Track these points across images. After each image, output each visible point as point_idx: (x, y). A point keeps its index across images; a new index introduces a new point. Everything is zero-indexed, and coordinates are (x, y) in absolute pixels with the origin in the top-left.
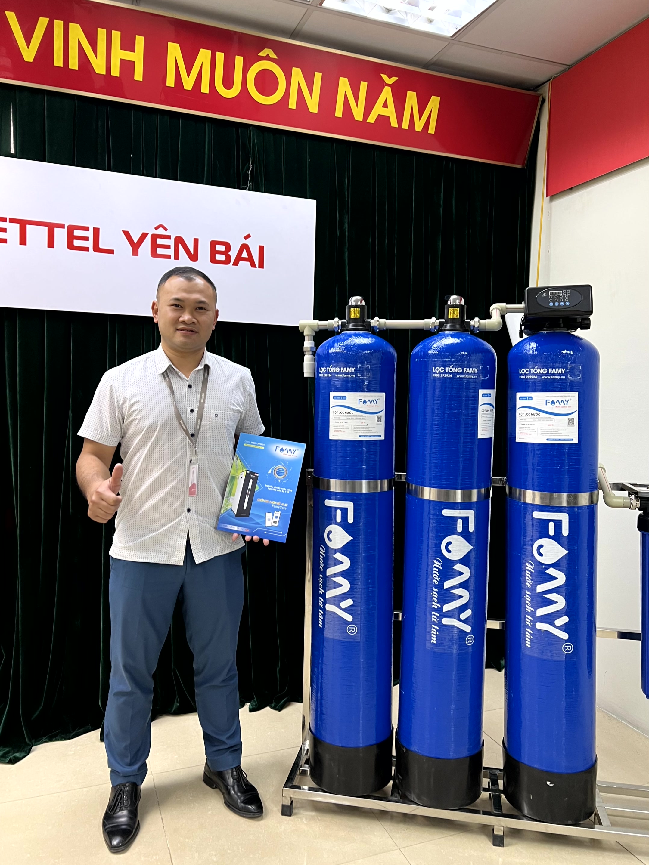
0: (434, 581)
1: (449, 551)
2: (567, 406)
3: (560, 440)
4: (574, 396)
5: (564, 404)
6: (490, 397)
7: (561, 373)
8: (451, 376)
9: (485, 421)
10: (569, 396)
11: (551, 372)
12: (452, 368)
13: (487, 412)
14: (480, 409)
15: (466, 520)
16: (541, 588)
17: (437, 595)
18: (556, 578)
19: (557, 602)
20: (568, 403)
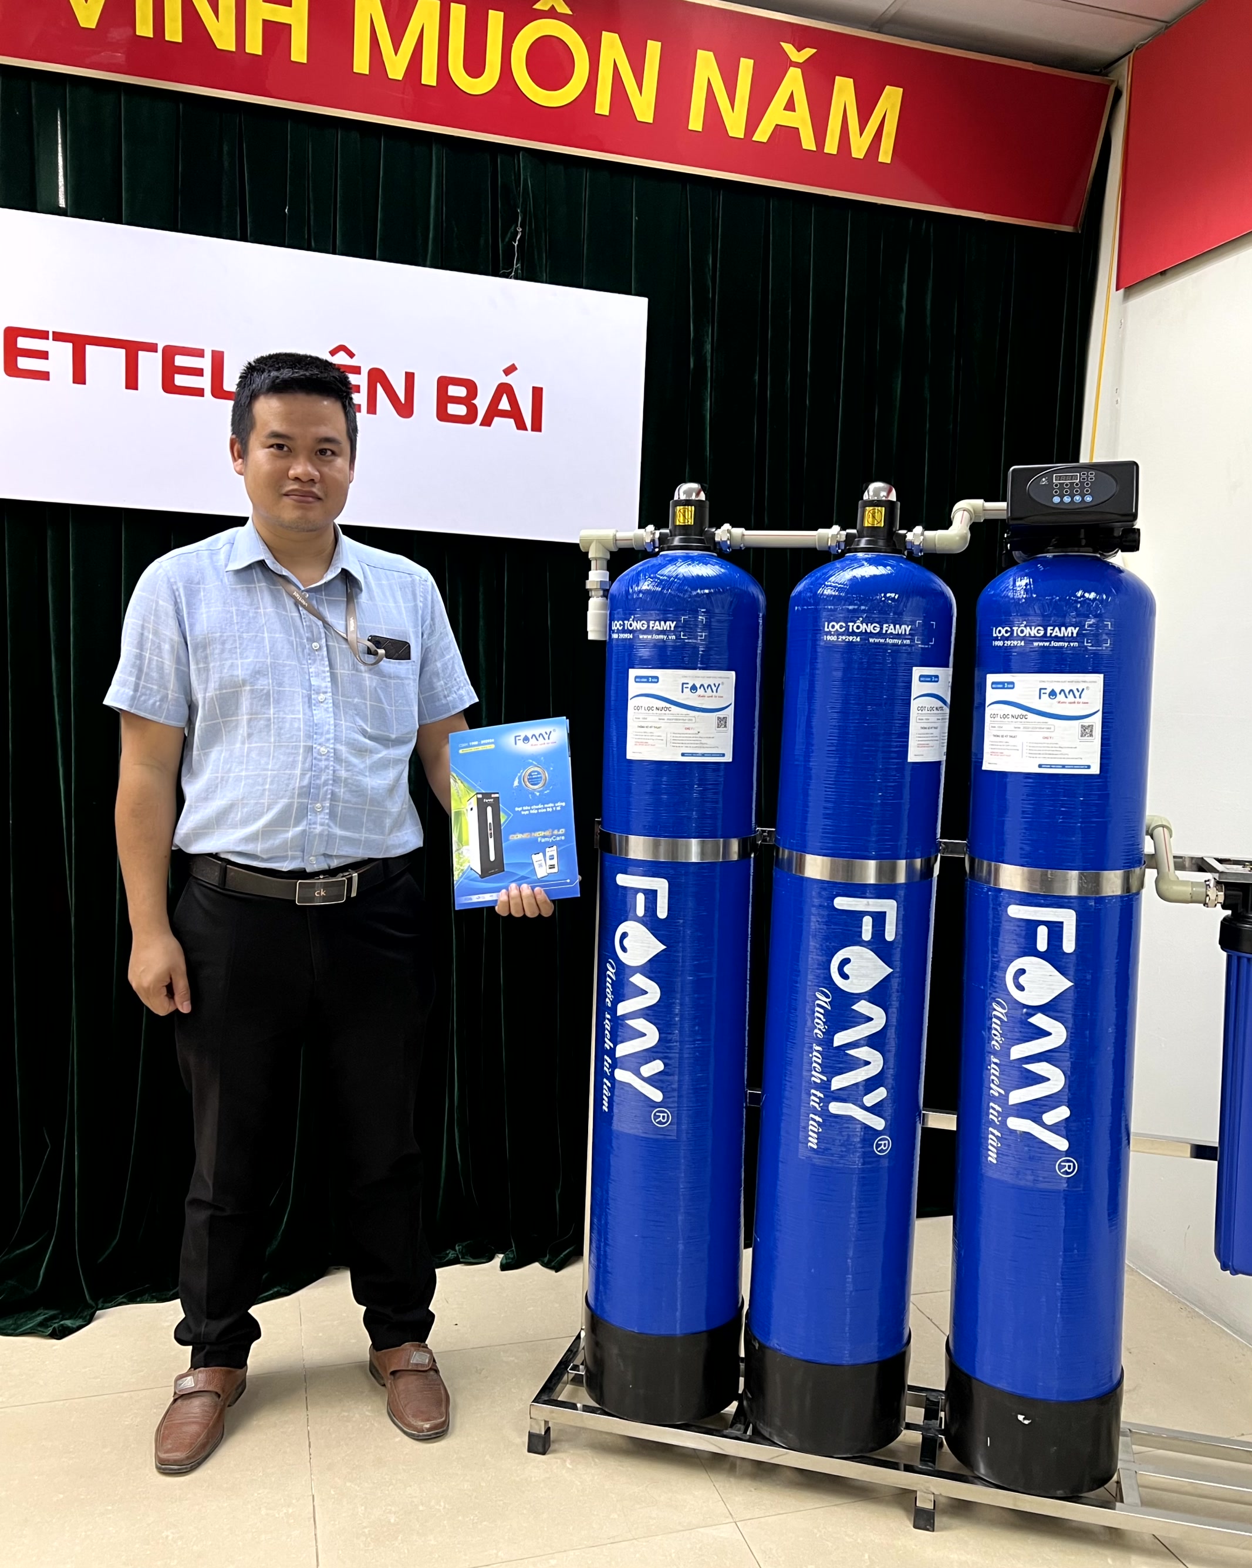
0: (816, 1031)
1: (845, 977)
2: (1081, 700)
3: (1063, 767)
4: (1094, 682)
5: (1075, 697)
6: (937, 681)
7: (1070, 635)
8: (858, 639)
9: (925, 728)
10: (1084, 682)
11: (1051, 634)
12: (860, 625)
13: (929, 712)
14: (914, 705)
15: (879, 919)
16: (1018, 1052)
17: (819, 1058)
18: (1049, 1034)
19: (1045, 1080)
20: (1082, 695)
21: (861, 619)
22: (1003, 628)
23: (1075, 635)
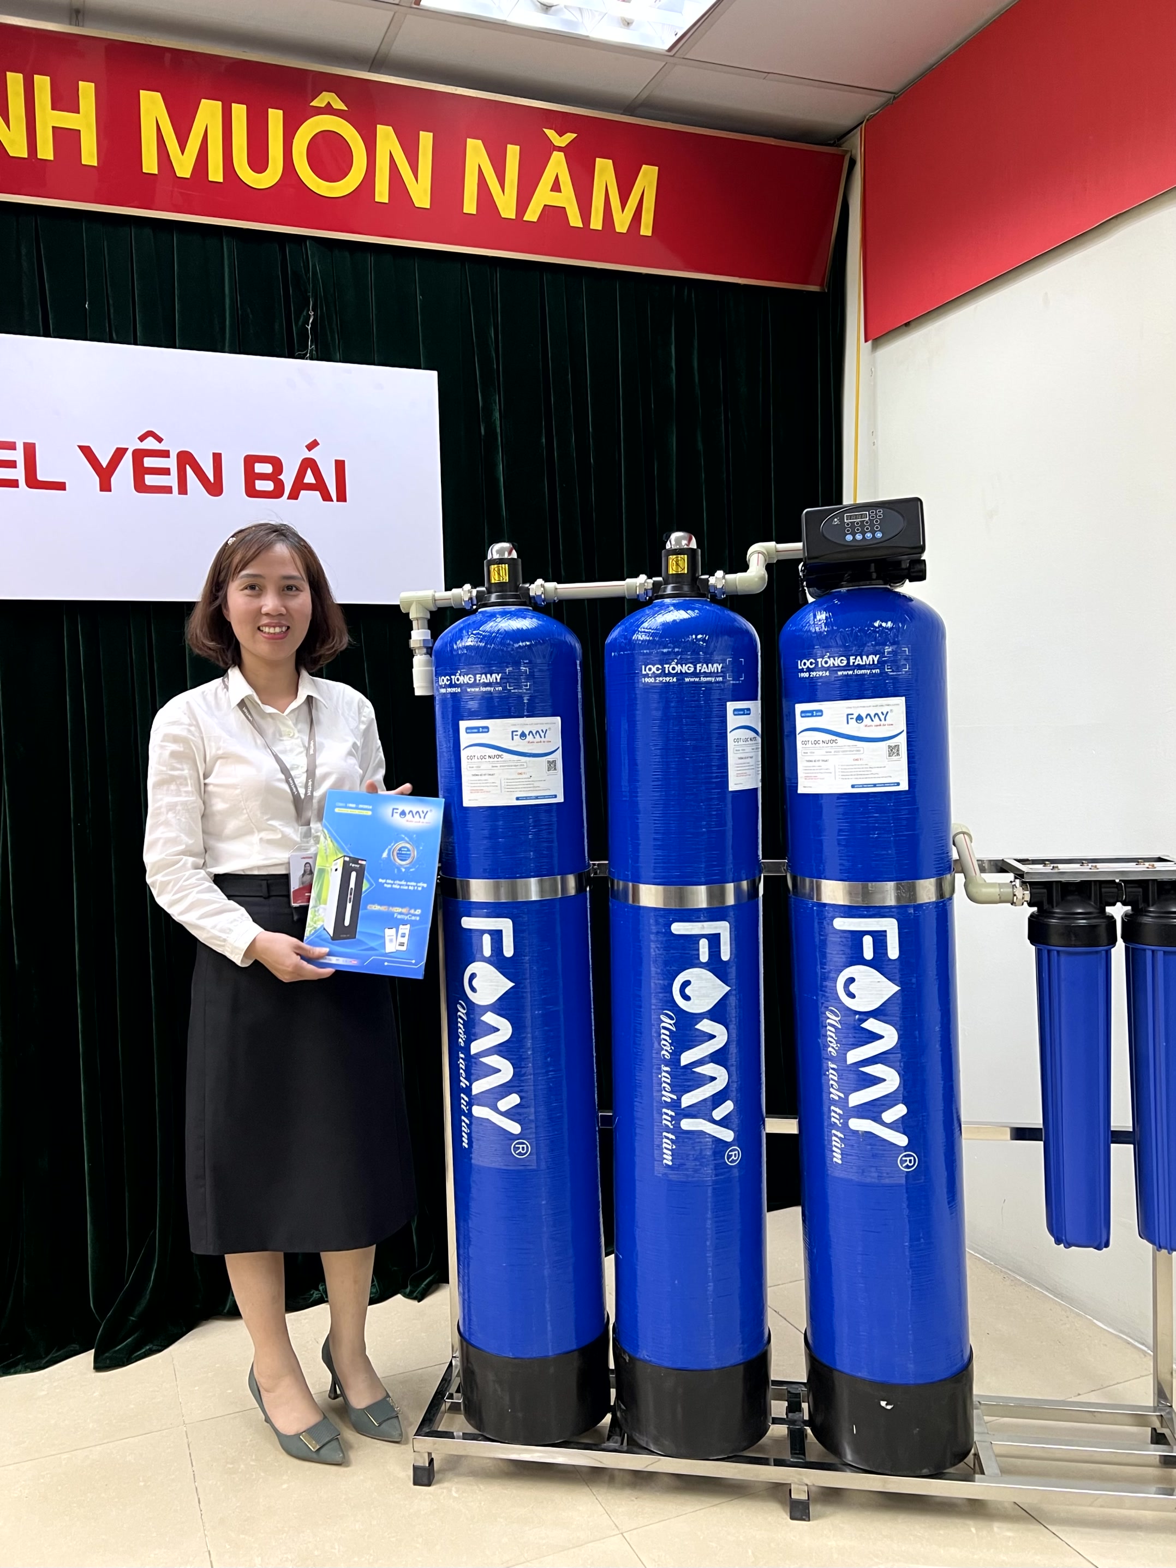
1: (687, 998)
2: (886, 723)
3: (875, 785)
4: (898, 705)
5: (880, 720)
6: (749, 714)
7: (871, 663)
8: (675, 680)
9: (742, 758)
10: (888, 705)
11: (854, 663)
12: (676, 666)
13: (744, 743)
14: (731, 737)
15: (714, 940)
16: (854, 1056)
17: (668, 1078)
18: (881, 1037)
19: (881, 1080)
20: (887, 718)
21: (676, 661)
22: (808, 660)
23: (876, 662)
